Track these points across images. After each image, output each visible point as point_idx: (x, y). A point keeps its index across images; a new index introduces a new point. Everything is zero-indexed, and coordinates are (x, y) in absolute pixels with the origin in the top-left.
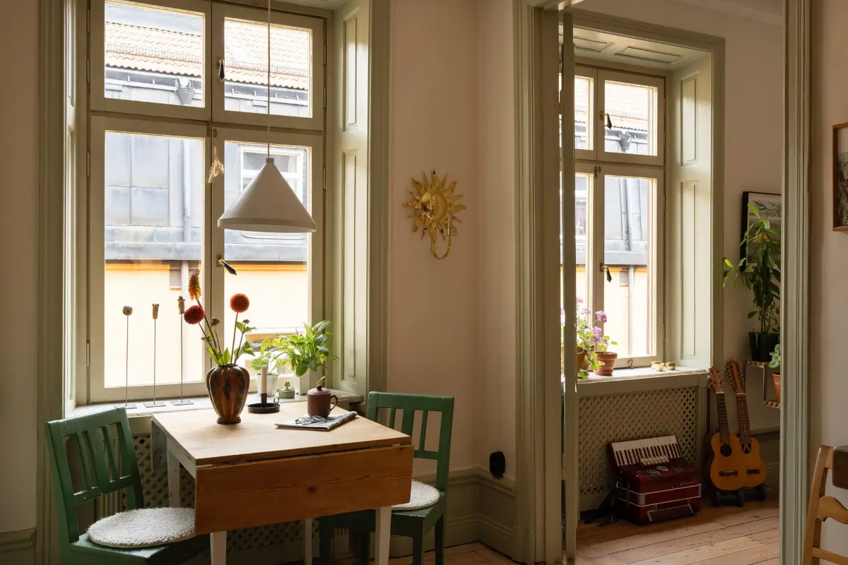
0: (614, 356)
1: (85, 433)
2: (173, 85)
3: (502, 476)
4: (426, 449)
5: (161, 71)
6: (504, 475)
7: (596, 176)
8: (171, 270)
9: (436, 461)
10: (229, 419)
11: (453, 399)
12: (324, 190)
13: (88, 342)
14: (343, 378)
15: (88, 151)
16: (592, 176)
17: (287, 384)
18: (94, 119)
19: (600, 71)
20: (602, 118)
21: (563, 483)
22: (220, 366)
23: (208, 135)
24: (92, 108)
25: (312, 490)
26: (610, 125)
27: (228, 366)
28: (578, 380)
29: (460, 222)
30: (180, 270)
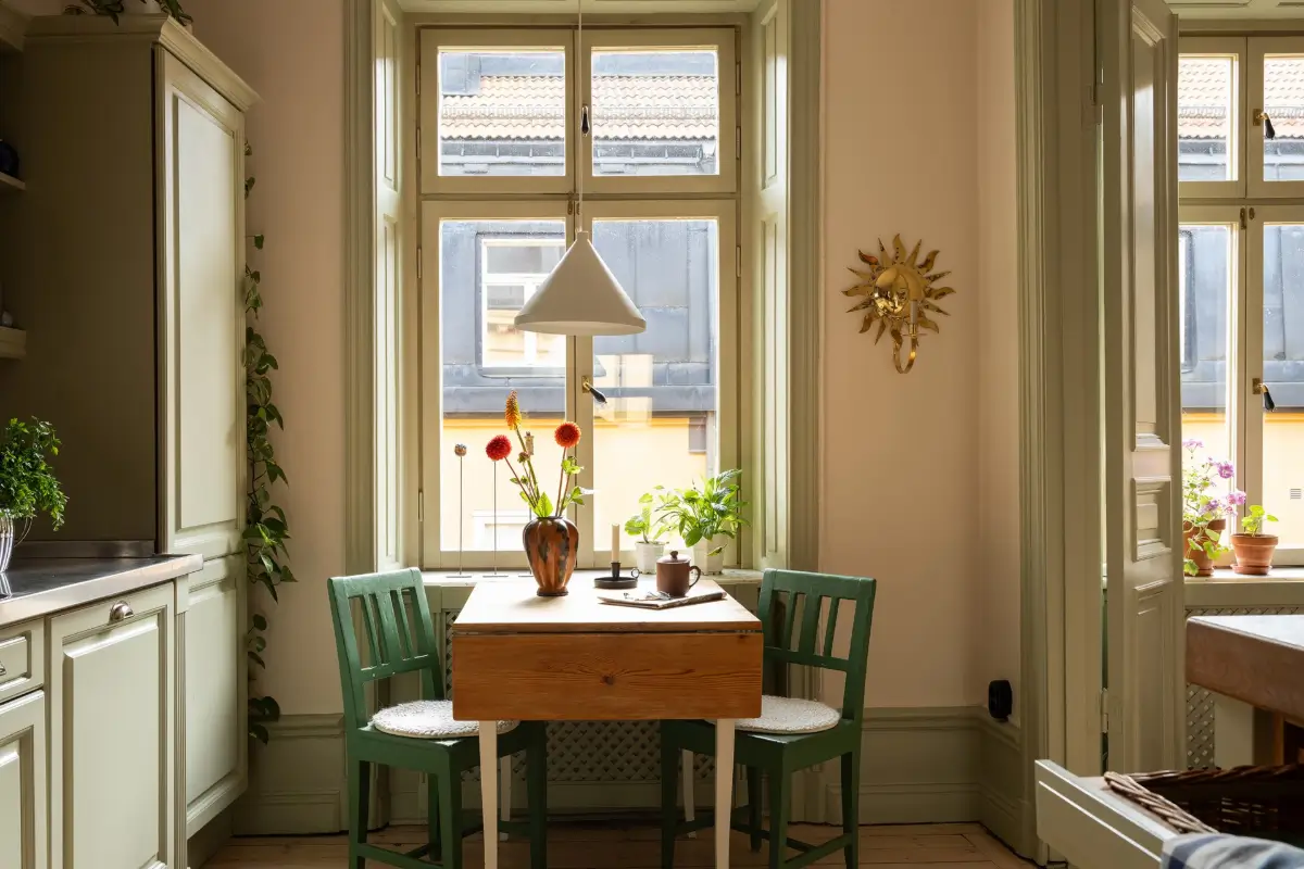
0: (1271, 540)
1: (373, 596)
2: (694, 155)
3: (1006, 720)
4: (834, 654)
5: (679, 136)
6: (1009, 717)
7: (1243, 226)
8: (690, 426)
9: (845, 674)
10: (551, 590)
11: (875, 581)
12: (738, 279)
13: (421, 491)
14: (764, 554)
15: (419, 247)
16: (1236, 225)
17: (674, 554)
18: (426, 204)
19: (1250, 39)
20: (1257, 122)
21: (1105, 737)
22: (539, 518)
23: (570, 213)
24: (423, 191)
25: (607, 680)
26: (1271, 133)
27: (550, 518)
28: (1186, 578)
29: (945, 313)
30: (704, 426)
